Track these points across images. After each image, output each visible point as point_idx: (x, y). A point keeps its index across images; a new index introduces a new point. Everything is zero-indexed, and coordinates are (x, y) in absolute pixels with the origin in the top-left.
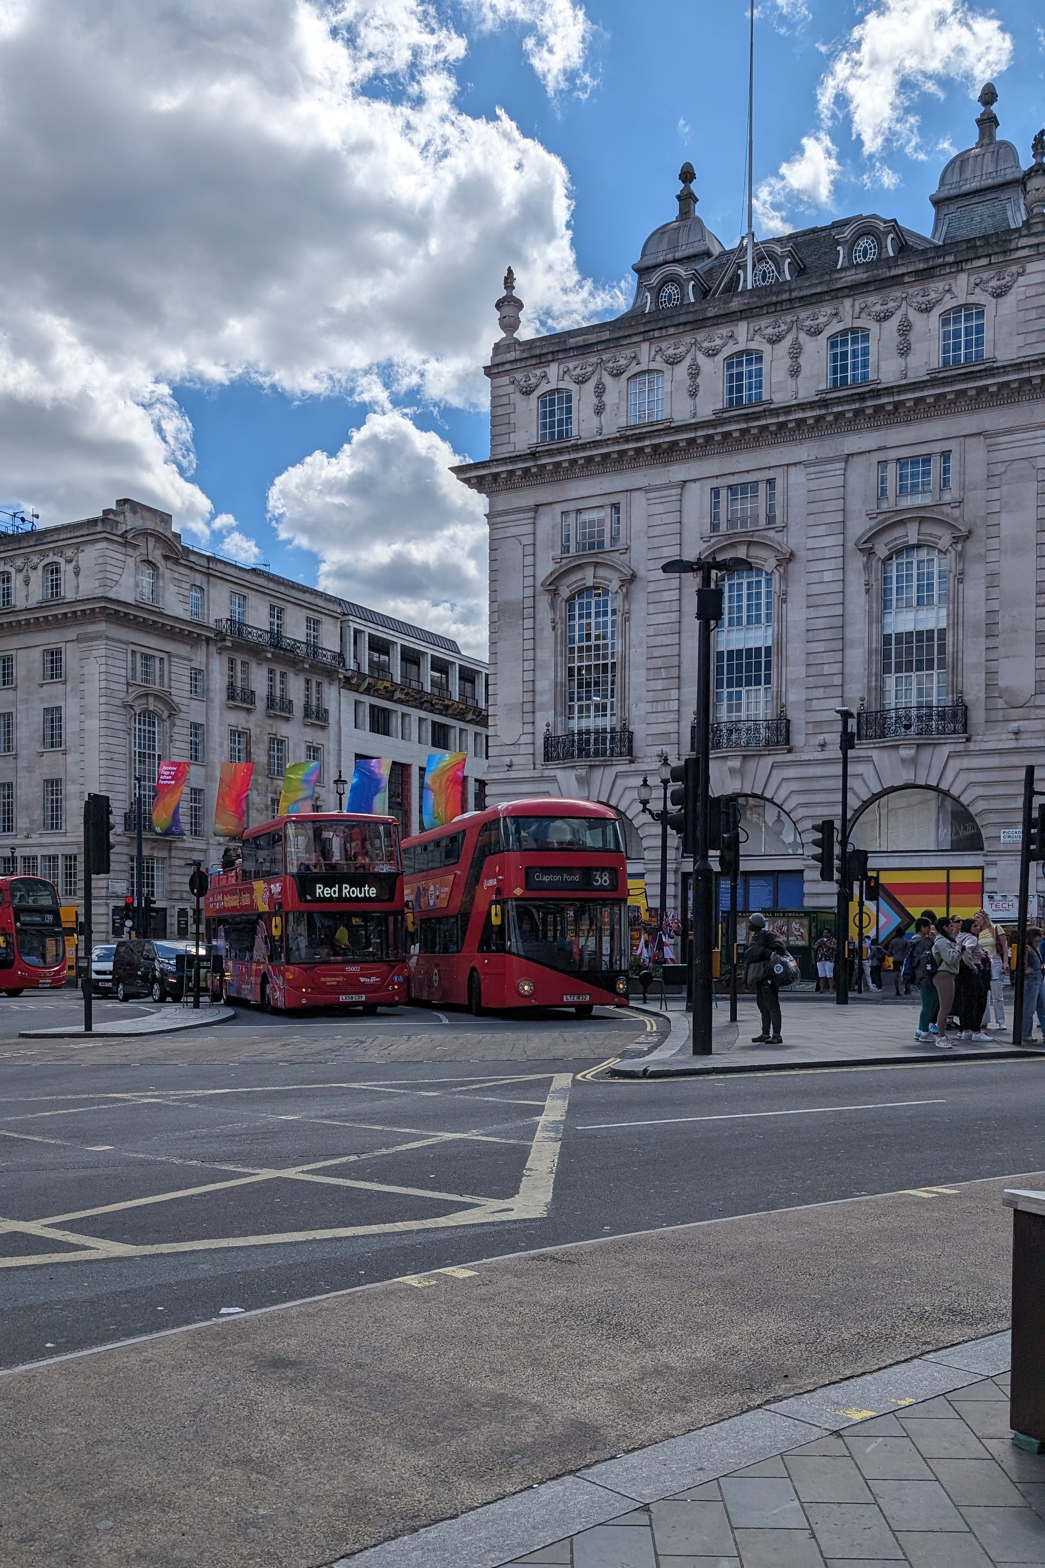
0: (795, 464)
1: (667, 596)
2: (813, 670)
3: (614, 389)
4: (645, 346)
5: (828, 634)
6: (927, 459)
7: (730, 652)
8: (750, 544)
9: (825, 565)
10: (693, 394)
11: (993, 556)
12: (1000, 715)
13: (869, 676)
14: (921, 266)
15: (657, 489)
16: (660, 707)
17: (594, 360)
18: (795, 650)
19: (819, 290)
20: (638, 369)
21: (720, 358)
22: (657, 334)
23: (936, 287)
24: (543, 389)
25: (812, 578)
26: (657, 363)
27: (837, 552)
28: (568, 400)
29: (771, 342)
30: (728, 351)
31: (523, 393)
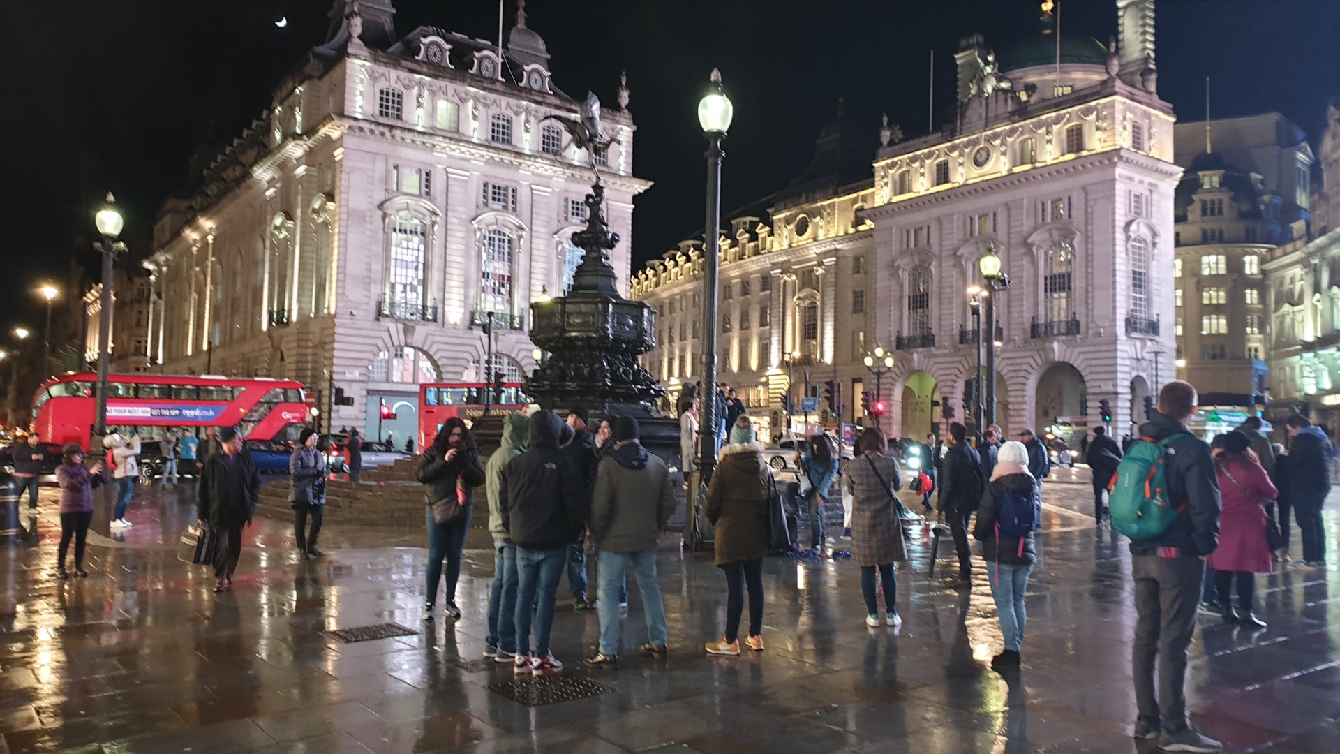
2: (533, 294)
3: (429, 104)
5: (542, 277)
6: (582, 203)
7: (489, 274)
9: (540, 241)
17: (417, 80)
18: (524, 281)
19: (539, 99)
24: (384, 83)
25: (534, 246)
26: (455, 99)
27: (546, 236)
28: (399, 96)
29: (517, 115)
30: (495, 109)
31: (370, 80)
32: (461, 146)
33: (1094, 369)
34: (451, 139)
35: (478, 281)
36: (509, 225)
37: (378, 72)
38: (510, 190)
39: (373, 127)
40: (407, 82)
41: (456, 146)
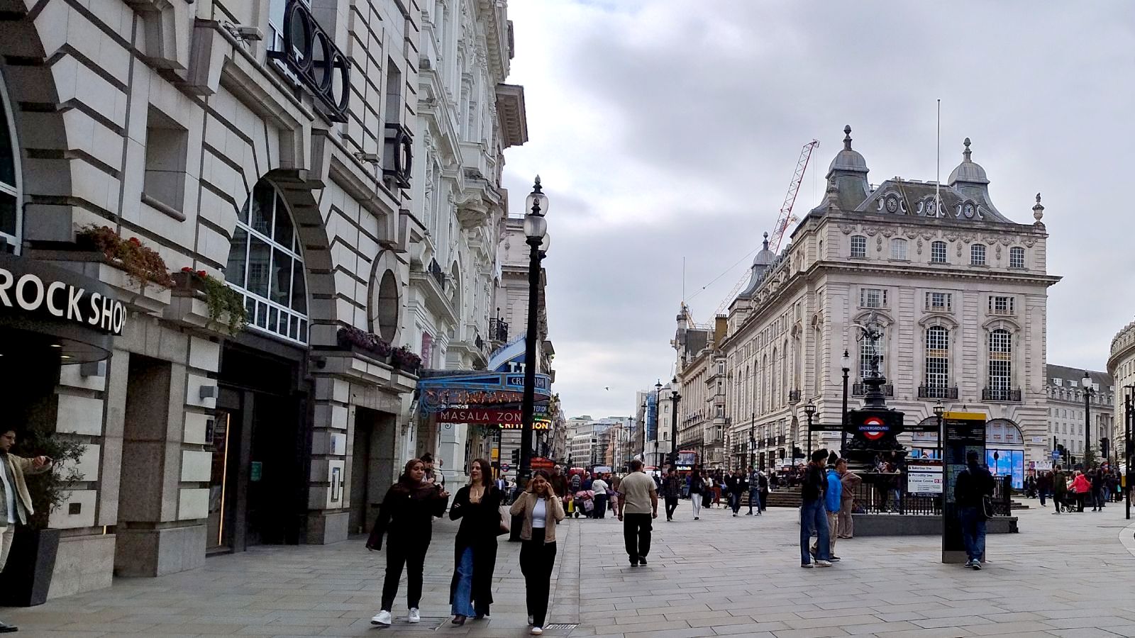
0: (959, 290)
1: (908, 332)
2: (966, 371)
3: (886, 243)
4: (900, 228)
6: (1005, 299)
8: (942, 318)
9: (970, 331)
10: (919, 253)
11: (1028, 338)
12: (1031, 396)
13: (986, 375)
14: (1004, 229)
15: (904, 287)
16: (905, 377)
17: (877, 227)
18: (958, 362)
19: (968, 226)
20: (897, 237)
21: (929, 241)
22: (906, 225)
23: (1009, 238)
24: (853, 234)
25: (966, 335)
26: (904, 237)
27: (975, 327)
28: (864, 241)
29: (951, 241)
30: (934, 240)
31: (844, 233)
32: (907, 270)
34: (900, 267)
35: (923, 364)
36: (946, 322)
37: (849, 227)
38: (947, 296)
39: (846, 267)
40: (869, 230)
41: (905, 270)
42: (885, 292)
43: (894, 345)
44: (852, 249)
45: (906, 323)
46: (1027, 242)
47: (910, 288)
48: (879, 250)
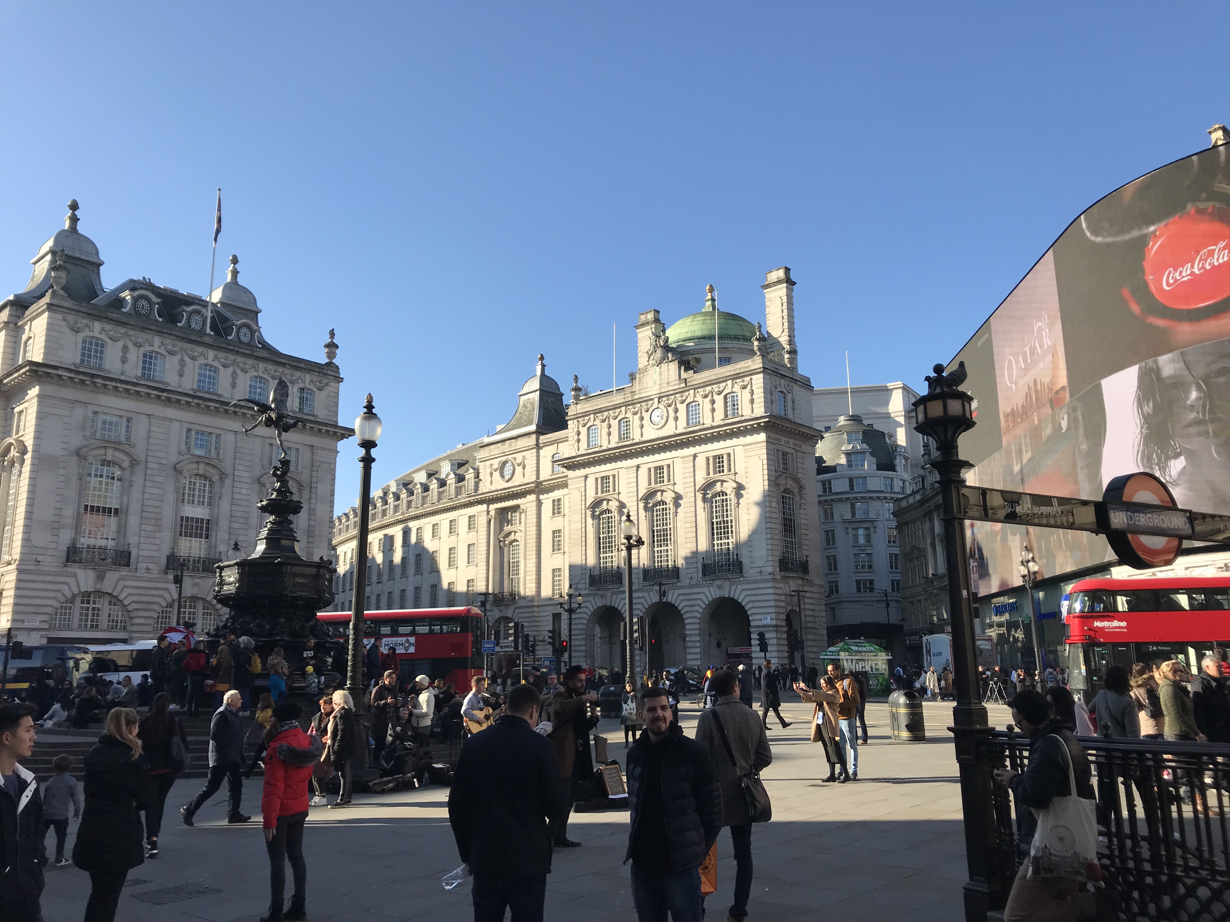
0: (231, 431)
1: (158, 479)
3: (134, 353)
4: (156, 338)
5: (242, 521)
7: (187, 518)
8: (207, 464)
9: (243, 485)
10: (181, 375)
11: (313, 501)
15: (157, 417)
16: (149, 541)
17: (124, 331)
18: (224, 524)
19: (247, 352)
20: (151, 348)
21: (198, 363)
22: (165, 335)
23: (298, 375)
24: (87, 333)
25: (235, 490)
26: (162, 351)
27: (249, 481)
28: (102, 346)
29: (225, 366)
30: (202, 361)
31: (72, 329)
32: (165, 394)
33: (756, 604)
34: (155, 388)
35: (175, 525)
36: (211, 470)
37: (81, 323)
38: (214, 436)
39: (72, 375)
40: (112, 333)
41: (160, 394)
42: (129, 420)
43: (136, 495)
44: (83, 355)
45: (155, 466)
46: (318, 384)
47: (165, 418)
48: (124, 360)
